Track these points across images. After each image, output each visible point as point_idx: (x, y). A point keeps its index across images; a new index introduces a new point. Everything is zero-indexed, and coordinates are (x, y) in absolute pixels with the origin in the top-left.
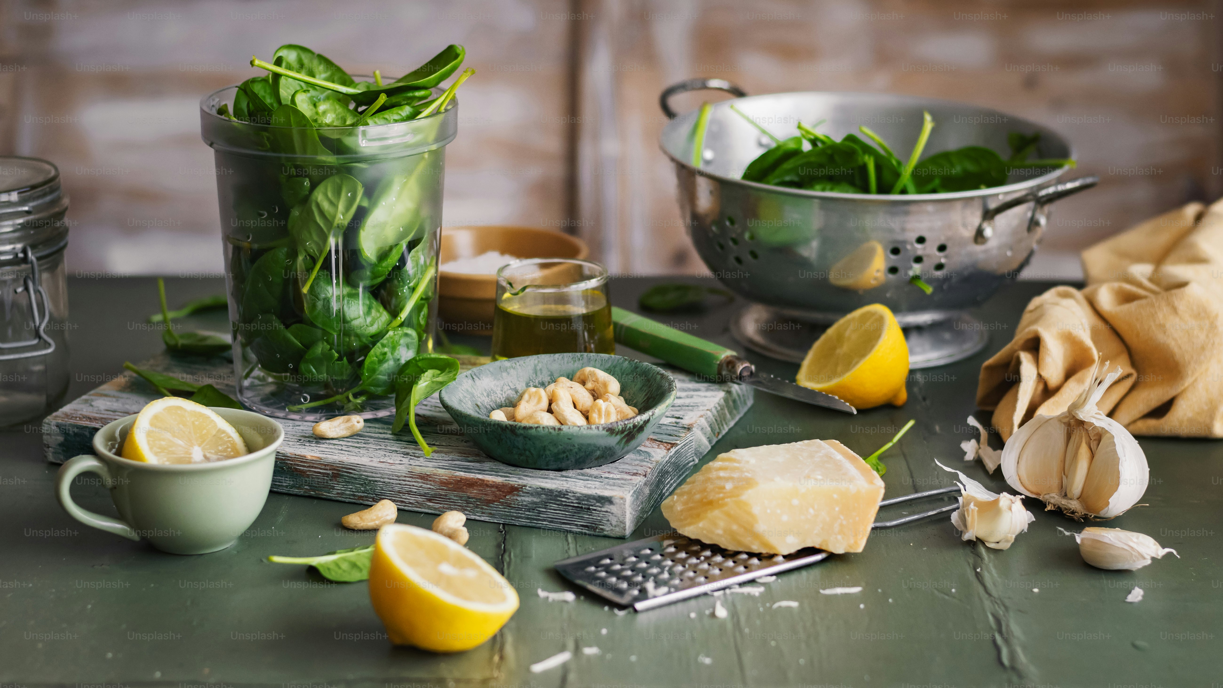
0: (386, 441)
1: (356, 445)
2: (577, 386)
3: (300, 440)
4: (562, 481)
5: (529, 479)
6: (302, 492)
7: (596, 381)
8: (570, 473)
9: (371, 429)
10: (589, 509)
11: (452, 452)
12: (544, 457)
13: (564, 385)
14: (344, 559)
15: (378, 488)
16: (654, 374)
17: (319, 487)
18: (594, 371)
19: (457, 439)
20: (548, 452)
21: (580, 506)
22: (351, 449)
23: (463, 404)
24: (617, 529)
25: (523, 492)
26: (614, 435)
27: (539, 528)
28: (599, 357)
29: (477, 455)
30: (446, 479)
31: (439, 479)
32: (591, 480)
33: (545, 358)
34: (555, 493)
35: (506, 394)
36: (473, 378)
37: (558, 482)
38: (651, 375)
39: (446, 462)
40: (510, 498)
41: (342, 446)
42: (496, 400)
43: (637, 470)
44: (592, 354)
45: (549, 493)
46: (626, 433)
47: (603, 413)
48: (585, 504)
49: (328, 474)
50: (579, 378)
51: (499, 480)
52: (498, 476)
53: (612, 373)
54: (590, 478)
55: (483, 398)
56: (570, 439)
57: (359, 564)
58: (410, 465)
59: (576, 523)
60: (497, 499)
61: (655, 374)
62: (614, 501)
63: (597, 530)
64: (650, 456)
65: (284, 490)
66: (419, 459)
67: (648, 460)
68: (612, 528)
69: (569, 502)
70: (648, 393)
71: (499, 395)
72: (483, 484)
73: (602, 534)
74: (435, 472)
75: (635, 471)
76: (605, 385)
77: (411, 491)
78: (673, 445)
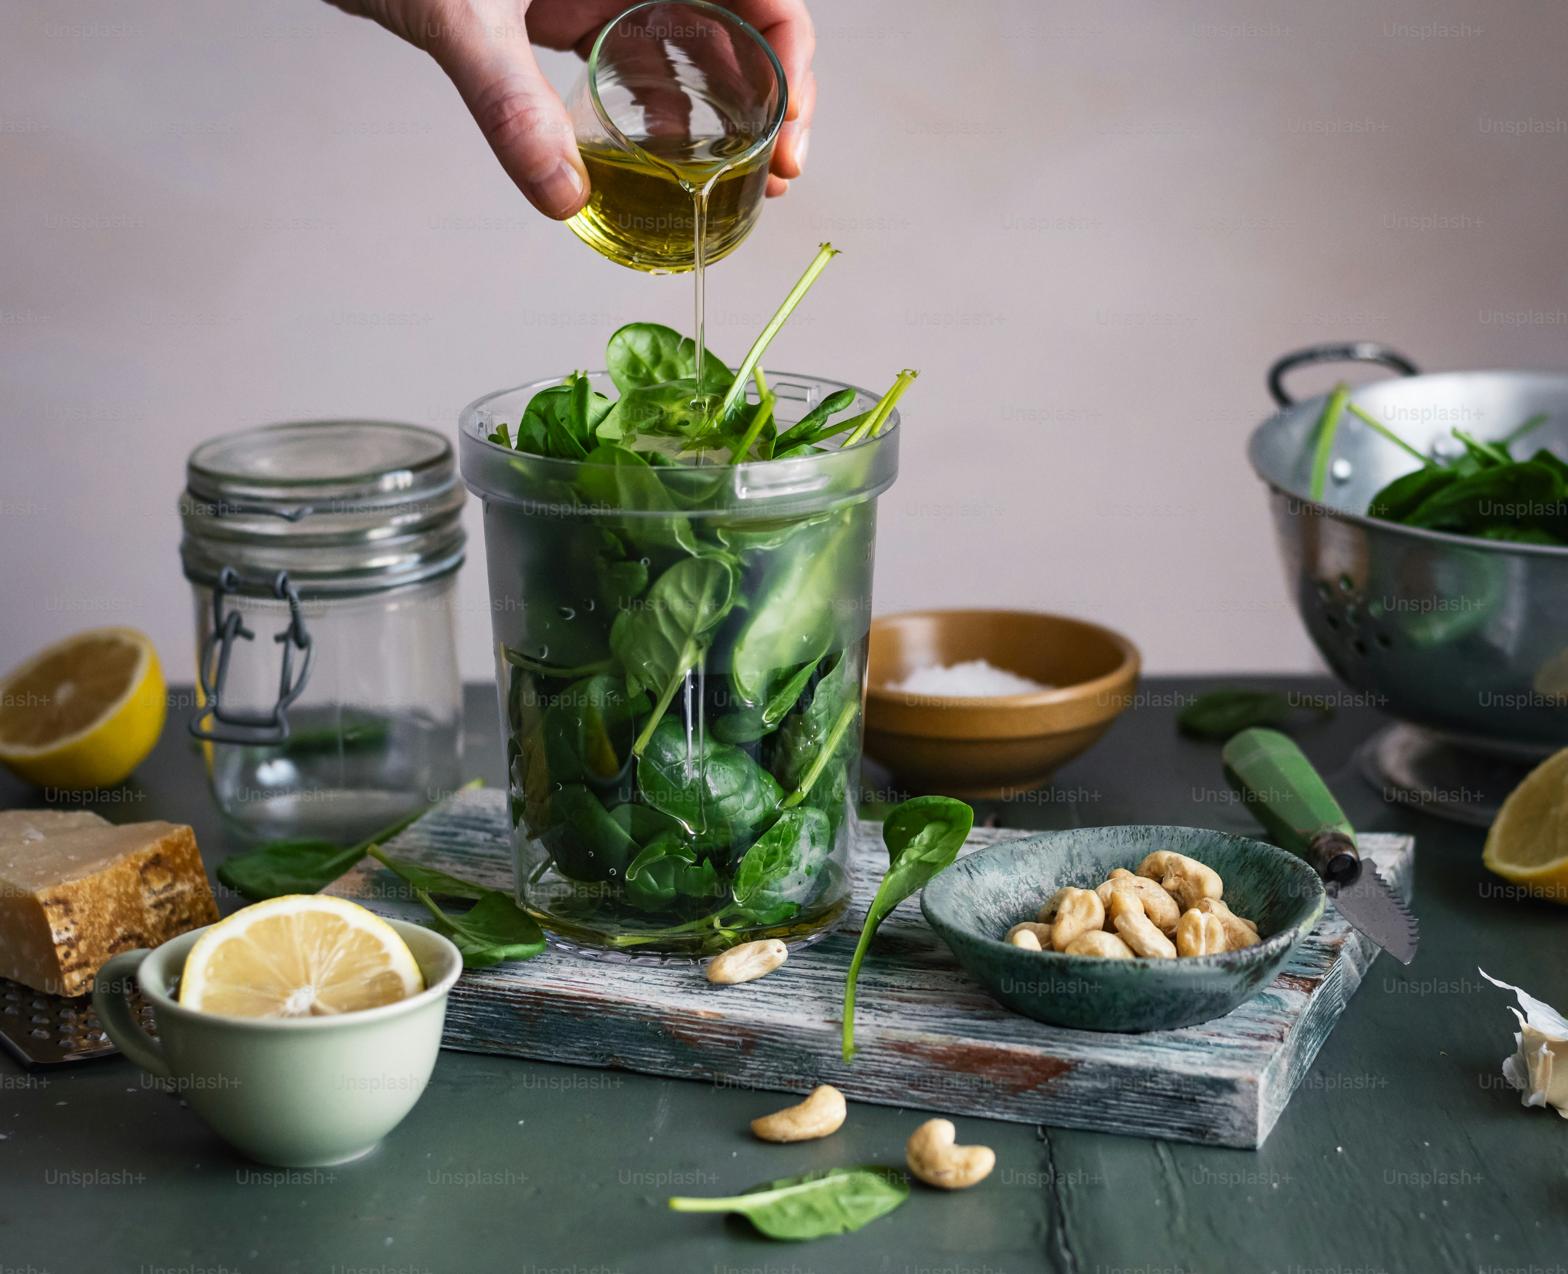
0: (828, 982)
1: (779, 991)
2: (1150, 884)
3: (682, 983)
4: (1145, 1051)
5: (1086, 1049)
6: (689, 1073)
7: (1184, 875)
8: (1155, 1037)
9: (798, 961)
10: (1194, 1100)
11: (944, 1002)
12: (1112, 1012)
13: (1128, 884)
14: (791, 1199)
15: (824, 1066)
16: (1277, 862)
17: (719, 1064)
18: (1177, 858)
19: (947, 977)
20: (1120, 1003)
21: (1178, 1095)
22: (771, 998)
23: (959, 919)
24: (1243, 1134)
25: (1078, 1073)
26: (1233, 973)
27: (1106, 1133)
28: (1178, 832)
29: (989, 1007)
30: (943, 1051)
31: (932, 1051)
32: (1192, 1050)
33: (1085, 835)
34: (1135, 1074)
35: (1025, 897)
36: (970, 873)
37: (1137, 1054)
38: (1272, 865)
39: (938, 1020)
40: (1055, 1082)
41: (755, 993)
42: (1008, 909)
43: (1267, 1030)
44: (1164, 827)
45: (1123, 1072)
46: (1252, 969)
47: (1203, 932)
48: (1187, 1093)
49: (736, 1043)
50: (1149, 869)
51: (1036, 1051)
52: (1032, 1044)
53: (1201, 859)
54: (1190, 1047)
55: (988, 907)
56: (1160, 981)
57: (818, 1206)
58: (879, 1026)
59: (1170, 1124)
60: (1032, 1083)
61: (1280, 863)
62: (1239, 1086)
63: (1208, 1136)
64: (1281, 1004)
65: (659, 1070)
66: (891, 1015)
67: (1279, 1011)
68: (1232, 1131)
69: (1158, 1089)
70: (1270, 894)
71: (1013, 900)
72: (1007, 1058)
73: (1215, 1143)
74: (923, 1038)
75: (1263, 1032)
76: (1198, 882)
77: (881, 1071)
78: (1316, 983)
